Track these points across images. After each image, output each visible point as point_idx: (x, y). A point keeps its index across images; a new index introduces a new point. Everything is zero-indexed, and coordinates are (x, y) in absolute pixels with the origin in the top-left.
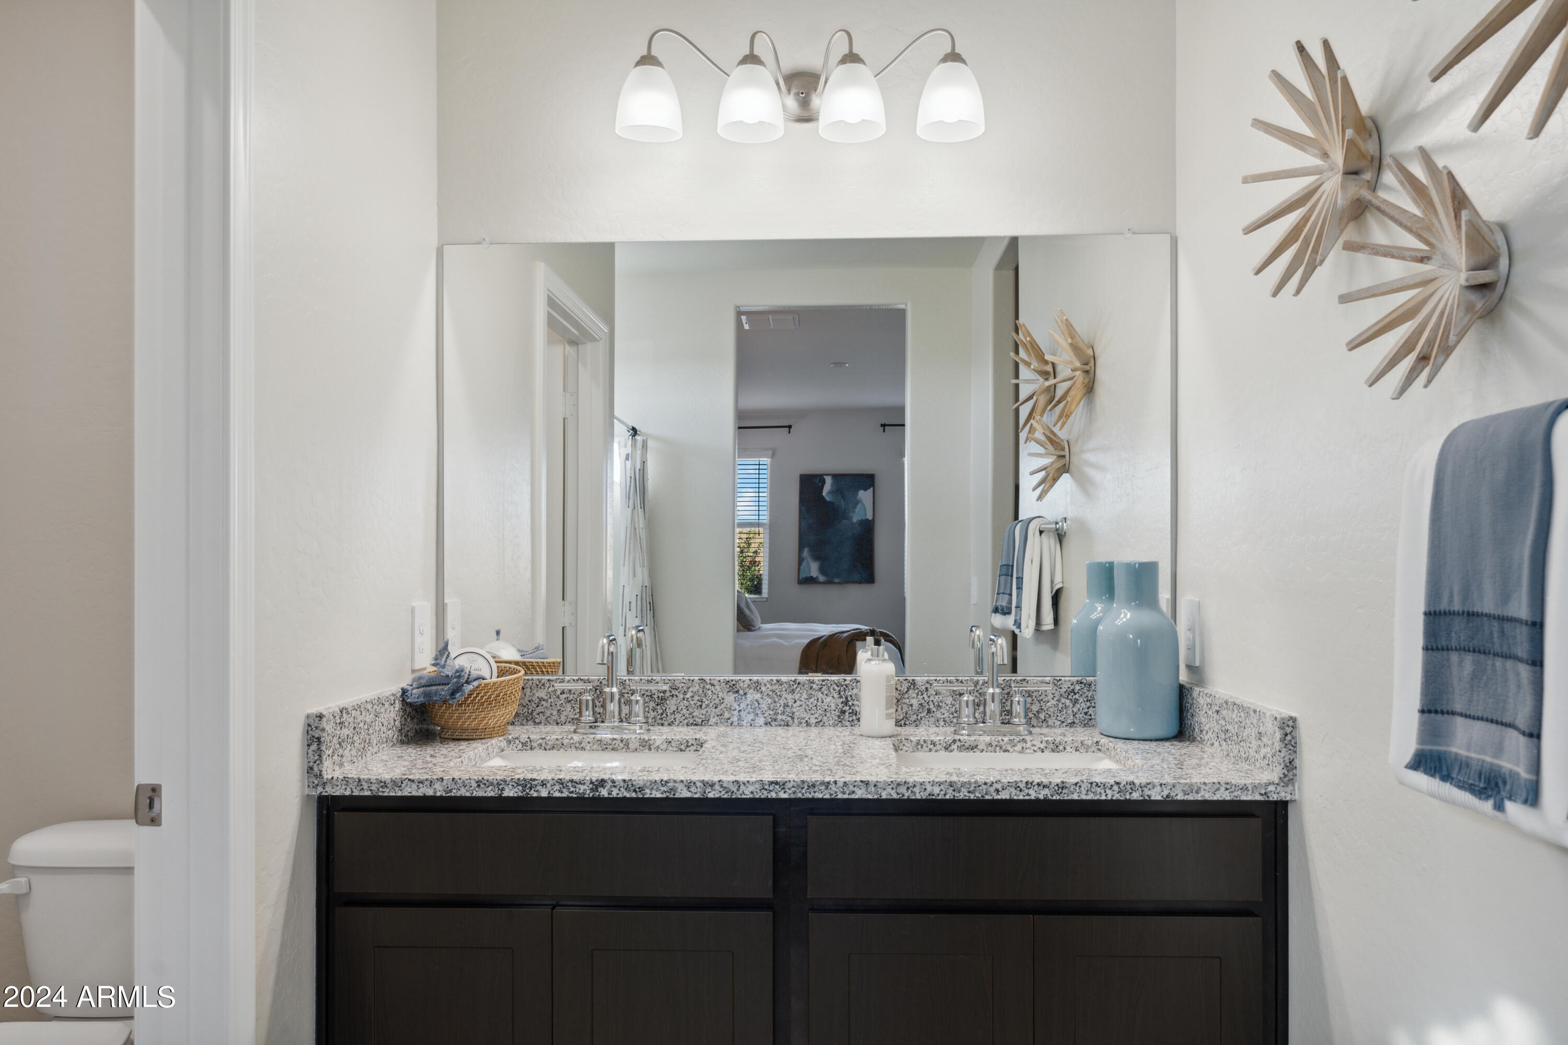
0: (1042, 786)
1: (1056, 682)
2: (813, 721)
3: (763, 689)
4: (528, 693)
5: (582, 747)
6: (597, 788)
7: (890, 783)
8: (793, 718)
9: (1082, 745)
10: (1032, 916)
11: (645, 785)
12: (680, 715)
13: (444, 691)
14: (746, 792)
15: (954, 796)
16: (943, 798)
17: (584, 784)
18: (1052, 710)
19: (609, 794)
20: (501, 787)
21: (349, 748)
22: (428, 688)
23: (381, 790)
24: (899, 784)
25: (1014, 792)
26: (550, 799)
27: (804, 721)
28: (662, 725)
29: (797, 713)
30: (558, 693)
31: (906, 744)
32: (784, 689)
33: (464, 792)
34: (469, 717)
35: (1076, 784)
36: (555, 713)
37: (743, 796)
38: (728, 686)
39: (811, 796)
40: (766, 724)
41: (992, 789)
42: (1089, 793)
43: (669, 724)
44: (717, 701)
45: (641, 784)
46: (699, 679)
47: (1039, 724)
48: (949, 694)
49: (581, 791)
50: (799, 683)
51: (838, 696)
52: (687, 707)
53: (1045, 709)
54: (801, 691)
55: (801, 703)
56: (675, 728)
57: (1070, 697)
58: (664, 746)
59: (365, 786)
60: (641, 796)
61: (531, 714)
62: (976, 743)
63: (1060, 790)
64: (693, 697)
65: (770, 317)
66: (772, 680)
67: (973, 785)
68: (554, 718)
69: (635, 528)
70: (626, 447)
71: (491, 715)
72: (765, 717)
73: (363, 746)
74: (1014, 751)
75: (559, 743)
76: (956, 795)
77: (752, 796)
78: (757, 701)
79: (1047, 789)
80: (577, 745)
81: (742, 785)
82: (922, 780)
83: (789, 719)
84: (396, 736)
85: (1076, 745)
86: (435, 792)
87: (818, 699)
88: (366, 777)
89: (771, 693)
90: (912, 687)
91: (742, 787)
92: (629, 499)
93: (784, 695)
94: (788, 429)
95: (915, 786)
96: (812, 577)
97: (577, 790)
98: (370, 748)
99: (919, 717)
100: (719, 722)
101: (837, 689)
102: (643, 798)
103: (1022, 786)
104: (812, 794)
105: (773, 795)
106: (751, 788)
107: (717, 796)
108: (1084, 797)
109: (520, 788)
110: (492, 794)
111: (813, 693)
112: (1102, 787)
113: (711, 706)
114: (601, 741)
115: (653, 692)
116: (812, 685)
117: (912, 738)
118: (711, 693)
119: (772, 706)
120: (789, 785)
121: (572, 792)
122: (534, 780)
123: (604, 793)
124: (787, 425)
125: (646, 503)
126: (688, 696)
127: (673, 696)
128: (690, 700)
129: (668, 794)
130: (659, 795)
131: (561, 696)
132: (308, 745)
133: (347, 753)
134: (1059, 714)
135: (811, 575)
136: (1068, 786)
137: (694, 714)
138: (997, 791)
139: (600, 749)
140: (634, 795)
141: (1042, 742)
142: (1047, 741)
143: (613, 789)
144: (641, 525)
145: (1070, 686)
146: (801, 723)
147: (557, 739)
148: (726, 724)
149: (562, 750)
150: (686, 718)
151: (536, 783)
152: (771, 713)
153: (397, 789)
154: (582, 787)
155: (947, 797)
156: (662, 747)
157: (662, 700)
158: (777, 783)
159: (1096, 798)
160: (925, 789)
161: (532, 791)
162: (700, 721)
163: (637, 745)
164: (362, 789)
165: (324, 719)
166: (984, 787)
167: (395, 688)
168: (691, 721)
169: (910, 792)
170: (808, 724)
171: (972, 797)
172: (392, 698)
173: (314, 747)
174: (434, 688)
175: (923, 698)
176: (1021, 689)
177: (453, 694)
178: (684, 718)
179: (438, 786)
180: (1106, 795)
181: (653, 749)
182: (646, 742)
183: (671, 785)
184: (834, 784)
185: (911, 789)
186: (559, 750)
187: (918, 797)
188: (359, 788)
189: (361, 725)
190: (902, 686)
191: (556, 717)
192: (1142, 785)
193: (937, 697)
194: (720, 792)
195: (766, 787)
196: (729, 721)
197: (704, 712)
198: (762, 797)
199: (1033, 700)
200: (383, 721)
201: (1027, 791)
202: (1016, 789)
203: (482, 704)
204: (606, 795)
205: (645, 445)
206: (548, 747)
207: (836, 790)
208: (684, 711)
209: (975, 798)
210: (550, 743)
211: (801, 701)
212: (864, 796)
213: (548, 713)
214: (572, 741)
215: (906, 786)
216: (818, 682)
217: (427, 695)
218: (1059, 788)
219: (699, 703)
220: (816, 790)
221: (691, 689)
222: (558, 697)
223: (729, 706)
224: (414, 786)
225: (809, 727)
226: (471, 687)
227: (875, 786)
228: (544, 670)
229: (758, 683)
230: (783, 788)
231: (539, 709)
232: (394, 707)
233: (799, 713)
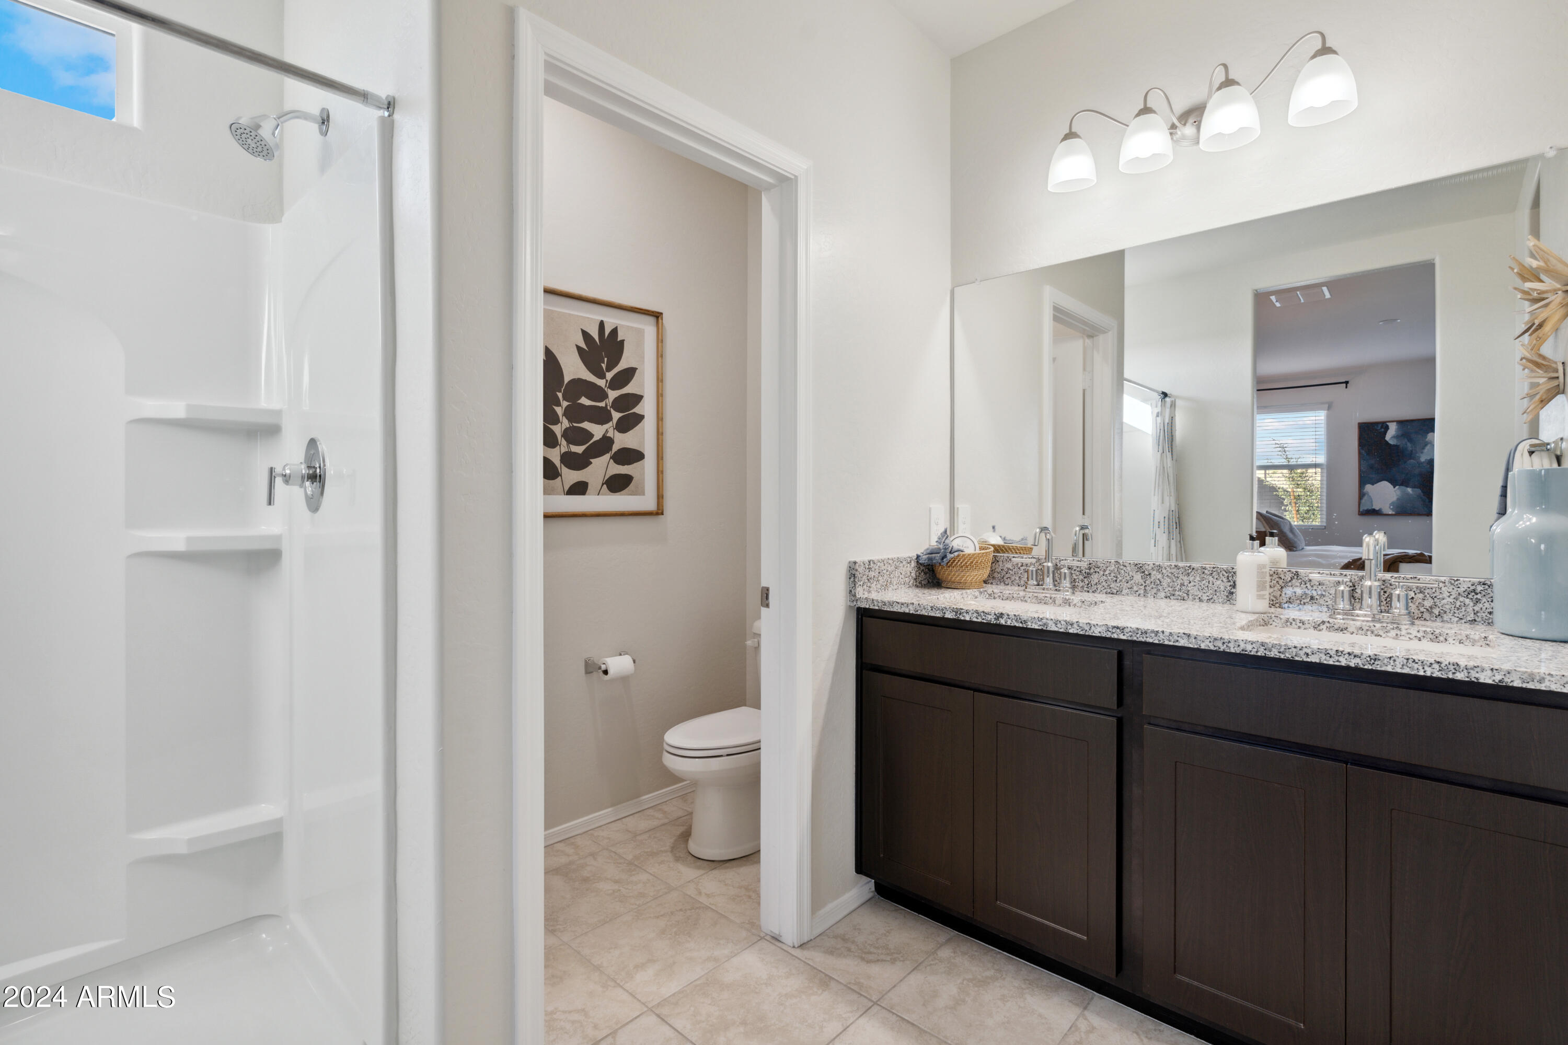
0: (1352, 656)
1: (1453, 582)
2: (1205, 598)
3: (1164, 571)
4: (1001, 565)
5: (1025, 600)
6: (998, 618)
7: (1208, 637)
8: (1188, 595)
9: (1467, 638)
10: (1345, 765)
11: (1028, 620)
12: (1101, 586)
13: (938, 556)
14: (1096, 632)
15: (1265, 654)
16: (1255, 654)
17: (990, 615)
18: (1447, 607)
19: (1006, 623)
20: (944, 611)
21: (875, 583)
22: (930, 555)
23: (883, 606)
24: (1215, 639)
25: (1324, 657)
26: (971, 622)
27: (1197, 598)
28: (1088, 592)
29: (1192, 591)
30: (1019, 565)
31: (1275, 620)
32: (1181, 572)
33: (924, 613)
34: (954, 574)
35: (1390, 658)
36: (1017, 578)
37: (1094, 634)
38: (1136, 568)
39: (1143, 640)
40: (1166, 597)
41: (1302, 653)
42: (1405, 667)
43: (1093, 592)
44: (1128, 578)
45: (1025, 618)
46: (1115, 562)
47: (1432, 619)
48: (1332, 585)
49: (989, 619)
50: (1193, 569)
51: (1227, 580)
52: (1106, 580)
53: (1440, 605)
54: (1195, 575)
55: (1195, 584)
56: (1096, 595)
57: (1470, 596)
58: (1080, 604)
59: (876, 603)
60: (1025, 626)
61: (1003, 578)
62: (1345, 626)
63: (1373, 661)
64: (1110, 574)
65: (1298, 293)
66: (1171, 565)
67: (1283, 647)
68: (1016, 582)
69: (1164, 468)
70: (1156, 407)
71: (967, 574)
72: (1165, 592)
73: (885, 584)
74: (1388, 636)
75: (1011, 596)
76: (1267, 653)
77: (1099, 635)
78: (1159, 579)
79: (1359, 659)
80: (1022, 599)
81: (1093, 627)
82: (1236, 638)
83: (1185, 595)
84: (911, 582)
85: (1460, 638)
86: (910, 611)
87: (1209, 582)
88: (876, 599)
89: (1170, 575)
90: (1295, 577)
91: (1093, 628)
92: (1159, 445)
93: (1181, 576)
94: (1345, 385)
95: (1229, 642)
96: (1374, 510)
97: (987, 618)
98: (891, 586)
99: (1302, 603)
100: (1129, 593)
101: (1226, 575)
102: (1027, 628)
103: (1332, 653)
104: (1145, 638)
105: (1115, 636)
106: (1099, 629)
107: (1075, 632)
108: (1399, 670)
109: (954, 613)
110: (938, 615)
111: (1205, 577)
112: (1420, 663)
113: (1123, 581)
114: (1037, 597)
115: (1082, 568)
116: (1204, 570)
117: (1282, 616)
118: (1123, 572)
119: (1171, 584)
120: (1126, 630)
121: (983, 619)
122: (962, 609)
123: (1002, 622)
124: (1344, 381)
125: (1173, 448)
126: (1107, 572)
127: (1096, 572)
128: (1108, 576)
129: (1043, 627)
130: (1037, 627)
131: (1021, 568)
132: (850, 578)
133: (873, 585)
134: (1456, 611)
135: (1373, 508)
136: (1380, 658)
137: (1111, 586)
138: (1307, 655)
139: (1037, 602)
140: (1021, 625)
141: (1418, 631)
142: (1425, 632)
143: (1008, 620)
144: (1169, 465)
145: (1470, 586)
146: (1195, 599)
147: (1010, 594)
148: (1135, 595)
149: (1013, 601)
150: (1105, 589)
151: (963, 611)
152: (1170, 589)
153: (891, 607)
154: (990, 617)
155: (1259, 654)
156: (1078, 605)
157: (1088, 574)
158: (1118, 628)
159: (1413, 673)
160: (1239, 646)
161: (961, 616)
162: (1115, 591)
163: (1061, 602)
164: (874, 605)
165: (857, 565)
166: (1294, 650)
167: (914, 555)
168: (1109, 591)
169: (1225, 646)
170: (1201, 600)
171: (1282, 656)
172: (909, 559)
173: (852, 579)
174: (934, 555)
175: (1307, 587)
176: (1401, 584)
177: (943, 559)
178: (1104, 588)
179: (911, 607)
180: (1425, 672)
181: (1071, 605)
182: (1067, 600)
183: (1044, 621)
184: (1161, 634)
185: (1226, 644)
186: (1011, 601)
187: (1232, 650)
188: (873, 604)
189: (885, 572)
190: (1285, 576)
191: (1018, 581)
192: (1468, 667)
193: (1320, 587)
194: (1078, 629)
195: (1110, 630)
196: (1137, 593)
197: (1118, 585)
198: (1107, 636)
199: (1425, 596)
200: (901, 571)
201: (1337, 658)
202: (1325, 655)
203: (962, 567)
204: (1004, 624)
205: (1173, 405)
206: (1004, 598)
207: (1163, 638)
208: (1104, 583)
209: (1285, 658)
210: (1006, 596)
211: (1195, 582)
212: (1186, 645)
213: (1013, 578)
214: (1019, 596)
215: (1222, 641)
216: (1209, 569)
217: (930, 559)
218: (1371, 659)
219: (1115, 579)
220: (1147, 635)
221: (1109, 568)
222: (1019, 568)
223: (1137, 582)
224: (899, 606)
225: (1201, 603)
226: (952, 555)
227: (1195, 638)
228: (1017, 551)
229: (1159, 566)
230: (1123, 632)
231: (1008, 575)
232: (910, 565)
233: (1194, 591)
